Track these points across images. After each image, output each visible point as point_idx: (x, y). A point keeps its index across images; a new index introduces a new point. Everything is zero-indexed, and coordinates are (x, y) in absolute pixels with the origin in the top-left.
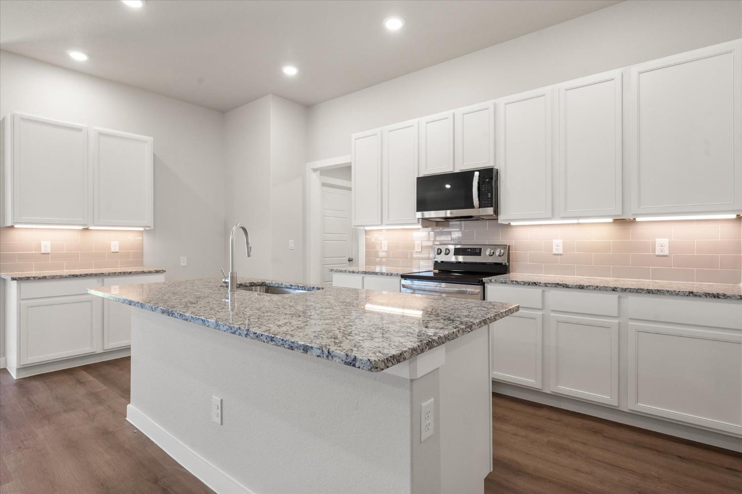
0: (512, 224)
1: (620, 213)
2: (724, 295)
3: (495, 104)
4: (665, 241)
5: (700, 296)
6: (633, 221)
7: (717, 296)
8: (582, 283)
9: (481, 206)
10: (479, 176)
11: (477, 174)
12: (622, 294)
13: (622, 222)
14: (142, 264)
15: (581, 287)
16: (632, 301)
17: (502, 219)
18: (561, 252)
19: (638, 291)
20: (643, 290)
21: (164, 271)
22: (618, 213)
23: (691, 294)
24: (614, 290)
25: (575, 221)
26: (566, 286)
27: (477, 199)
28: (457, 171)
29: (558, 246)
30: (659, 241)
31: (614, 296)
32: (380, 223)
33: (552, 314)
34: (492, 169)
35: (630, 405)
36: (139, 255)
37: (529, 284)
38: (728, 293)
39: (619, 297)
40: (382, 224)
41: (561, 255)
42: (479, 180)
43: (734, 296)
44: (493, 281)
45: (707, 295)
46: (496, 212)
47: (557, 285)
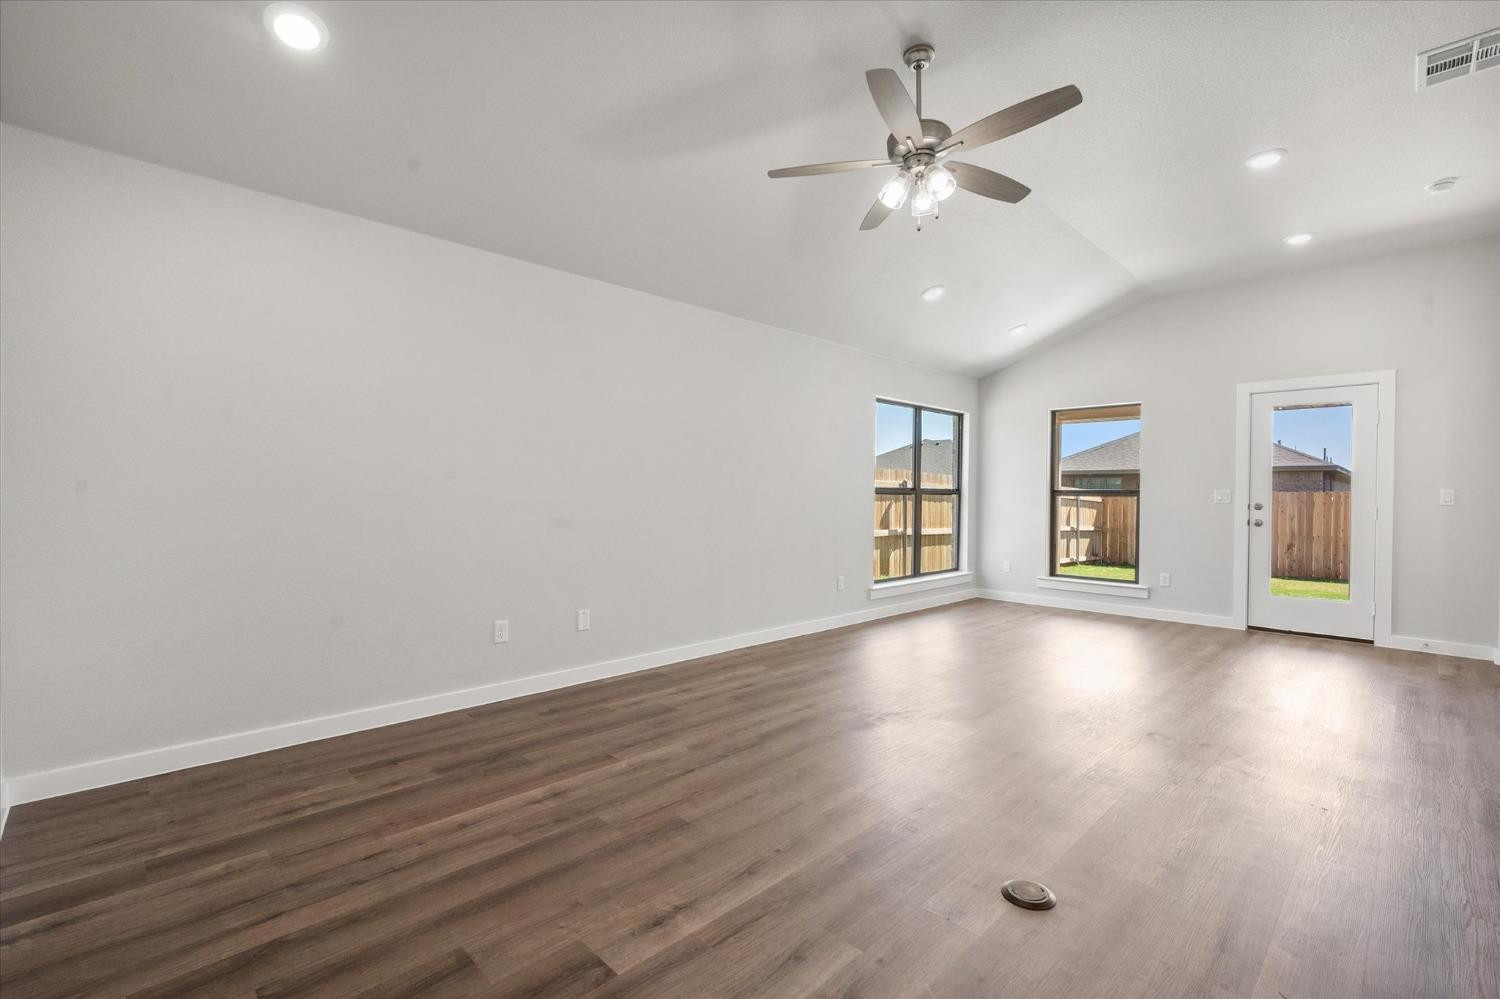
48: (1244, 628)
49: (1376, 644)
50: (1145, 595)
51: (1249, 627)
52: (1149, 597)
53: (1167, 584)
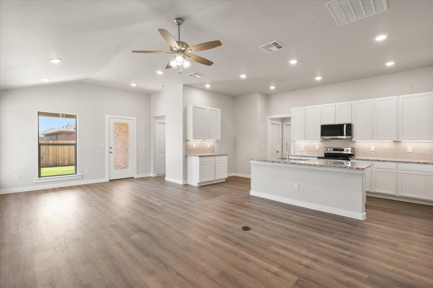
0: (356, 141)
1: (396, 139)
2: (428, 163)
3: (352, 103)
4: (411, 148)
5: (421, 163)
6: (400, 142)
7: (426, 163)
8: (384, 160)
9: (347, 135)
10: (346, 126)
11: (345, 125)
12: (397, 163)
13: (397, 142)
14: (214, 152)
15: (384, 161)
16: (400, 165)
17: (353, 140)
18: (374, 150)
19: (402, 162)
20: (404, 162)
21: (228, 155)
22: (395, 139)
23: (419, 163)
24: (395, 162)
25: (380, 141)
26: (379, 161)
27: (345, 133)
28: (336, 124)
29: (373, 148)
30: (408, 148)
31: (395, 164)
32: (304, 139)
33: (374, 169)
34: (351, 124)
35: (400, 194)
36: (213, 150)
37: (366, 160)
38: (429, 163)
39: (396, 164)
40: (305, 140)
41: (374, 151)
42: (346, 127)
43: (431, 163)
44: (353, 159)
45: (423, 163)
46: (352, 137)
47: (376, 160)
48: (109, 181)
49: (134, 178)
50: (80, 177)
51: (110, 180)
52: (82, 177)
53: (87, 173)
